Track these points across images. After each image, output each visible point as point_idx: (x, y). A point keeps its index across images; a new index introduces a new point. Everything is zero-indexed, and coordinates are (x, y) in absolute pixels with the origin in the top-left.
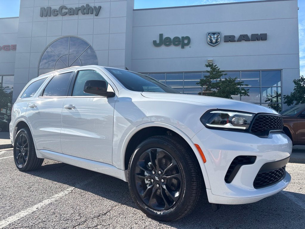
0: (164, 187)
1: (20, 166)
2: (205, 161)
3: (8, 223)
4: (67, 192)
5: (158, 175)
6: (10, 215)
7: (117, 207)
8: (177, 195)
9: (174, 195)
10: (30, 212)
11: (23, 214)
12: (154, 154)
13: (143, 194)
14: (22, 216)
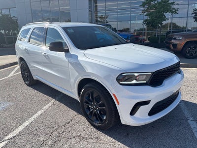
0: (98, 112)
1: (27, 82)
2: (118, 104)
3: (19, 131)
4: (50, 104)
5: (95, 105)
6: (20, 125)
7: (76, 117)
8: (105, 118)
9: (103, 118)
10: (31, 121)
11: (26, 123)
12: (92, 93)
13: (88, 113)
14: (26, 125)
